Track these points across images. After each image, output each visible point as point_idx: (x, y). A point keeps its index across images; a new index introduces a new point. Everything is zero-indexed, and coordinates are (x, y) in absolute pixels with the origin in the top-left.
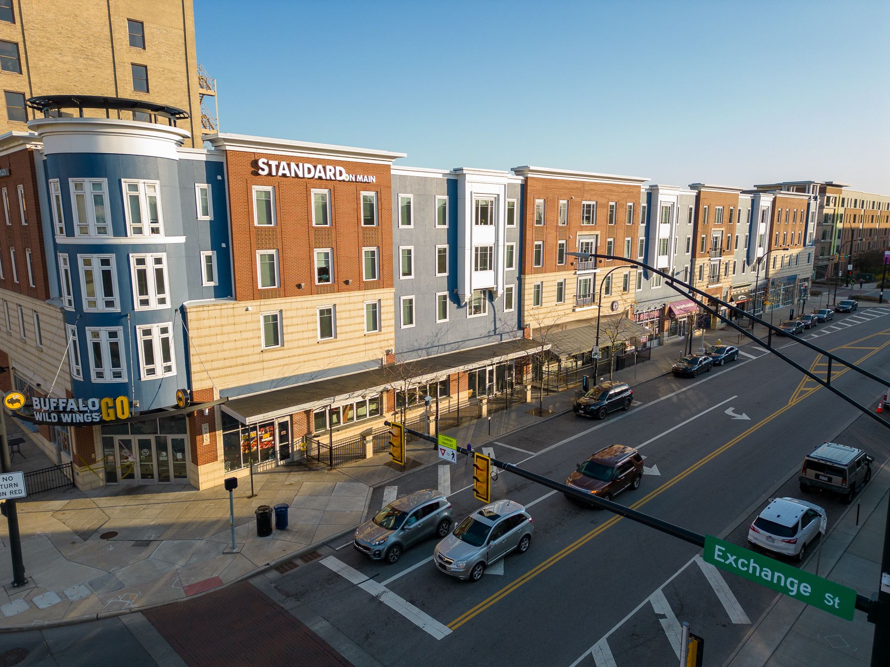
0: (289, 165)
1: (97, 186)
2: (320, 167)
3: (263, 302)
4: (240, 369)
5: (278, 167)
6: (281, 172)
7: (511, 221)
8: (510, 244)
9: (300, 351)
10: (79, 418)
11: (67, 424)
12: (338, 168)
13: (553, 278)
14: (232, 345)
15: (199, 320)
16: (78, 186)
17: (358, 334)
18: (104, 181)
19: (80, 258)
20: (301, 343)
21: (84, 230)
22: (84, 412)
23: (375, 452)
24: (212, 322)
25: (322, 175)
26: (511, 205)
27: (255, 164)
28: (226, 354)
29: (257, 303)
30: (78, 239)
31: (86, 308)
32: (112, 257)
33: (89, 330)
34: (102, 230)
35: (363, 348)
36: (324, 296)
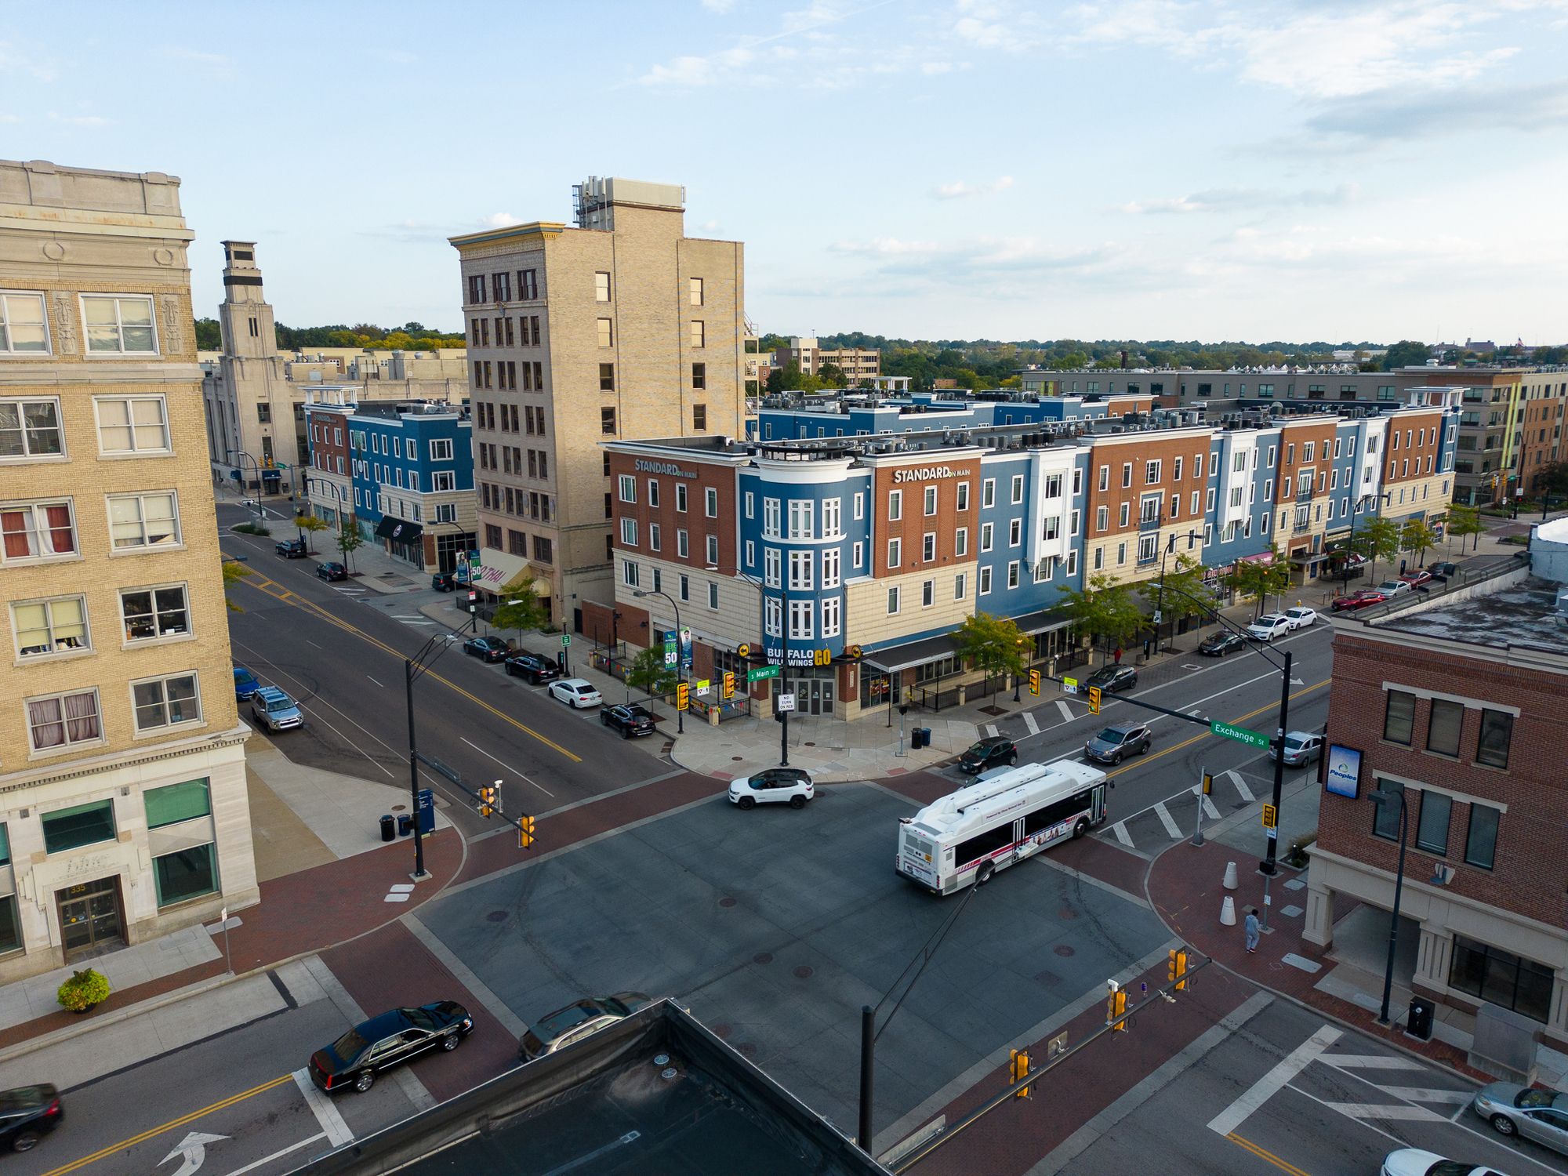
0: (913, 472)
1: (808, 505)
2: (933, 469)
3: (890, 578)
4: (873, 630)
5: (907, 475)
6: (909, 478)
7: (1076, 490)
8: (1075, 511)
9: (910, 616)
10: (800, 663)
11: (792, 667)
12: (945, 468)
13: (1115, 541)
14: (869, 613)
15: (853, 594)
16: (795, 505)
17: (949, 602)
18: (812, 502)
19: (791, 553)
20: (912, 610)
21: (796, 535)
22: (804, 659)
23: (966, 701)
24: (860, 596)
25: (934, 476)
26: (1077, 474)
27: (893, 474)
28: (868, 619)
29: (886, 579)
30: (791, 540)
31: (791, 588)
32: (811, 553)
33: (791, 603)
34: (808, 535)
35: (952, 613)
36: (928, 571)
